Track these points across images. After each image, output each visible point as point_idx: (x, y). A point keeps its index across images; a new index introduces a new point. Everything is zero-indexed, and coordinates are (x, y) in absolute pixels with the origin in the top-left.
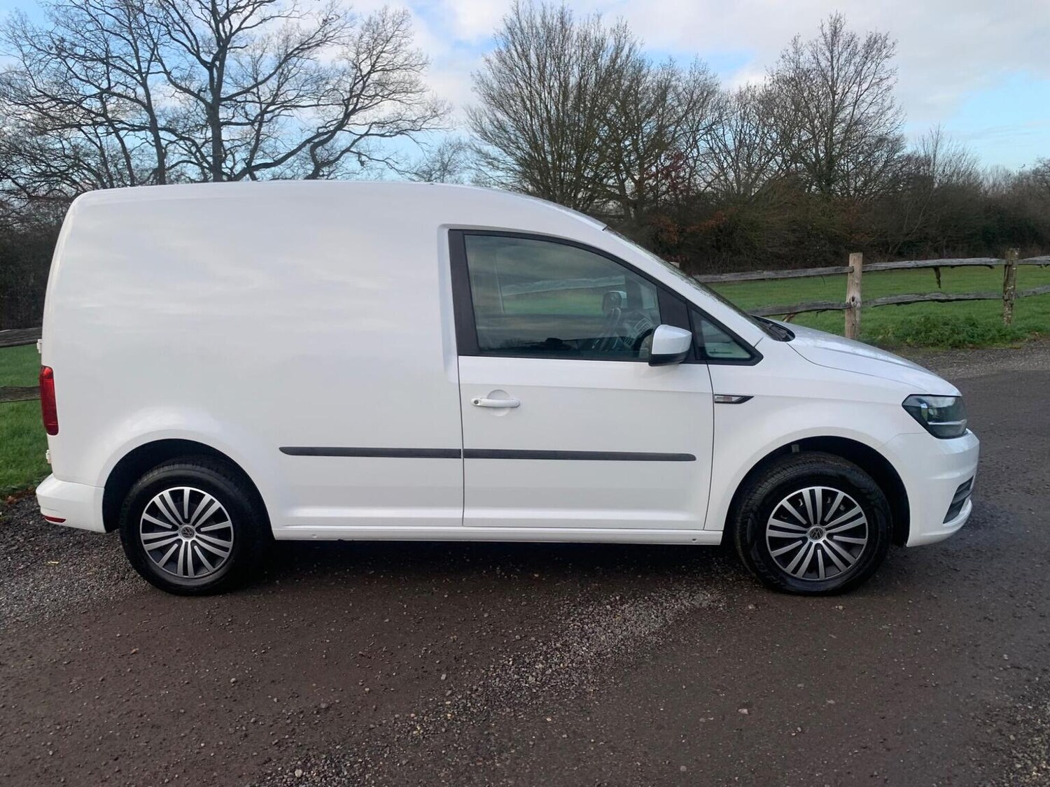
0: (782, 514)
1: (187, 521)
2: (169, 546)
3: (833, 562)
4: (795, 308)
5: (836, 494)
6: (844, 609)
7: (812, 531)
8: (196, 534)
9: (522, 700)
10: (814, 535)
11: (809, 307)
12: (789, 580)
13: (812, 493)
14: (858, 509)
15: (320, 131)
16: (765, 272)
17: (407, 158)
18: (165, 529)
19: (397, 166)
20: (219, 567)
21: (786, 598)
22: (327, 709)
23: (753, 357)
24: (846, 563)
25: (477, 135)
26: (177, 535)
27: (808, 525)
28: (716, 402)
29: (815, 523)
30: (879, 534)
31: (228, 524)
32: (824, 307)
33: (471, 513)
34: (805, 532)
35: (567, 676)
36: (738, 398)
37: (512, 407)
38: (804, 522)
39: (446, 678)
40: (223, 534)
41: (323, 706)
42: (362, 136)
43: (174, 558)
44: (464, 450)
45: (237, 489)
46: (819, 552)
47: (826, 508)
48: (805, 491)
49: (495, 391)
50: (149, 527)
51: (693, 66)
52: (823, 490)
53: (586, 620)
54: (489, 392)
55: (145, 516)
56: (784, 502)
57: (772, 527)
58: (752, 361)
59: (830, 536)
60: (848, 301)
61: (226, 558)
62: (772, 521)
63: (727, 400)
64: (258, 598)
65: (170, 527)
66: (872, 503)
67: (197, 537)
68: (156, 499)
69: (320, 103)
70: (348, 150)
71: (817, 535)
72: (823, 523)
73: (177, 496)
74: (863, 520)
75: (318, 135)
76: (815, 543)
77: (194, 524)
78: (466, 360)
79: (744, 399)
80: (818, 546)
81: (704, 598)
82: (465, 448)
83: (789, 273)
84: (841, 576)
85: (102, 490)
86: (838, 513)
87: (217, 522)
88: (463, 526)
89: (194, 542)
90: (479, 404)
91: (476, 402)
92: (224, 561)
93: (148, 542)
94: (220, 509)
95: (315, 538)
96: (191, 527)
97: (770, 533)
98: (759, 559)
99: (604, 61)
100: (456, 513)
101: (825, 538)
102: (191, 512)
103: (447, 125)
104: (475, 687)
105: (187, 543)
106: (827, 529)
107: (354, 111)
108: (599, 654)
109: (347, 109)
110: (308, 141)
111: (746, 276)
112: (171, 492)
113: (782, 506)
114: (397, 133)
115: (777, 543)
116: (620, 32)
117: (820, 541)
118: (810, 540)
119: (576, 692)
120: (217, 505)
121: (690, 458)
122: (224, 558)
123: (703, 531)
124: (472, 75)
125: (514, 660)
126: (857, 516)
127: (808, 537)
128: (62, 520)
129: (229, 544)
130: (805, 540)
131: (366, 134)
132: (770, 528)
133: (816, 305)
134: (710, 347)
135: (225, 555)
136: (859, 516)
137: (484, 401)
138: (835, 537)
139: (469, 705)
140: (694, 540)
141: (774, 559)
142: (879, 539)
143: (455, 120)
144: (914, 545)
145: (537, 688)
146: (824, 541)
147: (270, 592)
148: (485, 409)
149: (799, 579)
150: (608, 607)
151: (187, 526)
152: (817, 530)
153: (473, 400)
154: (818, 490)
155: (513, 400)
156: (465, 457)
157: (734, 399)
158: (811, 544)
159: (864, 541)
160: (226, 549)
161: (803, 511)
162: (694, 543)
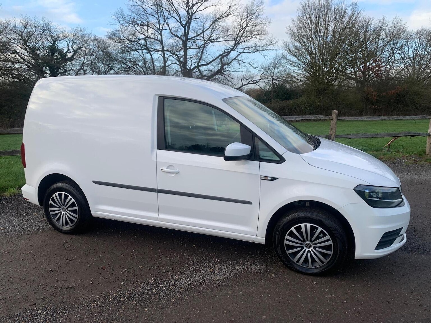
0: (292, 234)
1: (64, 205)
2: (58, 214)
3: (316, 260)
4: (398, 134)
5: (318, 228)
6: (316, 283)
7: (306, 244)
8: (67, 210)
9: (143, 299)
10: (307, 246)
11: (405, 134)
12: (294, 265)
13: (306, 226)
14: (328, 237)
15: (225, 51)
16: (382, 117)
17: (258, 62)
18: (56, 207)
19: (253, 66)
20: (74, 223)
21: (293, 273)
22: (72, 287)
23: (281, 160)
24: (322, 262)
25: (286, 52)
26: (60, 210)
27: (304, 241)
28: (261, 179)
29: (308, 240)
30: (339, 251)
31: (76, 208)
32: (414, 135)
33: (161, 216)
34: (303, 244)
35: (169, 292)
36: (271, 178)
37: (176, 173)
38: (302, 240)
39: (123, 283)
40: (74, 212)
41: (70, 286)
42: (241, 53)
43: (59, 219)
44: (158, 189)
45: (80, 195)
46: (309, 254)
47: (312, 234)
48: (303, 225)
49: (169, 166)
50: (52, 206)
51: (394, 20)
52: (311, 225)
53: (197, 269)
54: (167, 166)
55: (51, 202)
56: (293, 229)
57: (287, 240)
58: (280, 162)
59: (315, 248)
60: (429, 132)
61: (76, 221)
62: (287, 237)
63: (266, 178)
64: (87, 238)
65: (58, 206)
66: (335, 235)
67: (67, 212)
68: (54, 195)
69: (226, 40)
70: (235, 59)
71: (309, 246)
72: (311, 241)
73: (60, 195)
74: (330, 243)
75: (225, 53)
76: (307, 250)
77: (66, 207)
78: (160, 151)
79: (274, 179)
80: (309, 251)
81: (255, 267)
82: (158, 188)
83: (395, 118)
84: (320, 267)
85: (37, 190)
86: (318, 237)
87: (73, 207)
88: (158, 221)
89: (66, 213)
90: (163, 171)
91: (162, 170)
92: (75, 223)
93: (52, 211)
94: (74, 202)
95: (106, 218)
96: (65, 207)
97: (286, 242)
98: (281, 254)
99: (346, 19)
100: (155, 215)
101: (312, 248)
102: (65, 202)
103: (276, 48)
104: (130, 290)
105: (63, 213)
106: (313, 244)
107: (238, 44)
108: (190, 285)
109: (236, 42)
110: (220, 55)
111: (371, 118)
112: (58, 193)
113: (291, 230)
114: (256, 51)
115: (290, 247)
116: (354, 6)
117: (310, 250)
118: (305, 248)
119: (167, 300)
120: (73, 200)
121: (250, 203)
122: (75, 221)
123: (256, 237)
124: (286, 27)
125: (155, 281)
126: (327, 240)
127: (304, 247)
128: (28, 200)
129: (77, 216)
130: (302, 248)
131: (243, 52)
132: (286, 240)
133: (409, 133)
134: (262, 154)
135: (76, 220)
136: (329, 240)
137: (165, 169)
138: (317, 249)
139: (122, 297)
140: (253, 240)
141: (288, 254)
142: (338, 253)
143: (280, 46)
144: (358, 259)
145: (153, 295)
146: (312, 250)
147: (92, 236)
148: (165, 173)
149: (300, 266)
150: (211, 264)
151: (64, 207)
152: (308, 244)
153: (161, 168)
154: (309, 225)
155: (176, 170)
156: (158, 192)
157: (269, 178)
158: (305, 250)
159: (331, 253)
160: (76, 218)
161: (301, 234)
162: (253, 241)
